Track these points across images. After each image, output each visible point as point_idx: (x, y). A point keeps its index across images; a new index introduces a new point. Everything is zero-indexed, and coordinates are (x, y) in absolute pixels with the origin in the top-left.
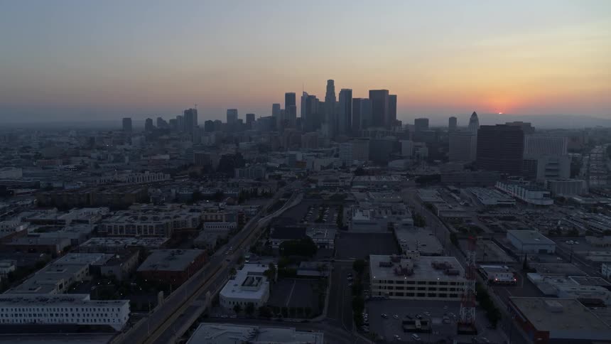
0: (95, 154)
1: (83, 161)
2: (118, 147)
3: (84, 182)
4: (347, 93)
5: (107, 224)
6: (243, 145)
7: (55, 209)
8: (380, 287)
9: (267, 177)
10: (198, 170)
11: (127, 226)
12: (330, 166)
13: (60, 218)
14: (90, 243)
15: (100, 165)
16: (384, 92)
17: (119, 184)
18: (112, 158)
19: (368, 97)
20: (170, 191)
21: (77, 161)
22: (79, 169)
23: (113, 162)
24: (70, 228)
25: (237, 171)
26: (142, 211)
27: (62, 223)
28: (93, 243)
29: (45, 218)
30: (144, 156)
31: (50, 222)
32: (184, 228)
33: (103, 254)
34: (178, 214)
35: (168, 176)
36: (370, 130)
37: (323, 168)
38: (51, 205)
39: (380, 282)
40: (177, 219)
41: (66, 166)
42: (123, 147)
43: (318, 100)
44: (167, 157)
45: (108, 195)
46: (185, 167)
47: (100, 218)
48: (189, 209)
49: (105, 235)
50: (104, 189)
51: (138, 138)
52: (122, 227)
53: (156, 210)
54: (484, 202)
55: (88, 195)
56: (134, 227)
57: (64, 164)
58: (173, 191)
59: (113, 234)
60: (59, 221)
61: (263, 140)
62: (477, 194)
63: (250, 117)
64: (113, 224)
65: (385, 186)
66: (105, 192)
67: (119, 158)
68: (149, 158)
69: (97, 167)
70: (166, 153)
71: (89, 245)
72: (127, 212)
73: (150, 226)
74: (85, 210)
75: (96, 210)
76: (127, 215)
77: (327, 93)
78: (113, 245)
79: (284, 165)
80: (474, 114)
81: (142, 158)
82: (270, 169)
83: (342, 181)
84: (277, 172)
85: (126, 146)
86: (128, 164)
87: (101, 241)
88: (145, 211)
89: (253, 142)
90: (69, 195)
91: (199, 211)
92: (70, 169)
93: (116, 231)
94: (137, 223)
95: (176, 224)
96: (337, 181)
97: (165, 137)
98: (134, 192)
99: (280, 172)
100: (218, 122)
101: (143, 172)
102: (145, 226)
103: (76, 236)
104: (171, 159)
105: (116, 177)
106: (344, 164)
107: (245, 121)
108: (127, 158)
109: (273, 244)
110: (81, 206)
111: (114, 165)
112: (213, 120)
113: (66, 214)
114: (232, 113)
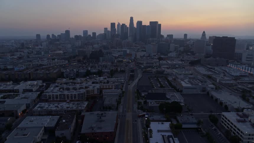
0: (26, 51)
1: (21, 54)
2: (36, 47)
3: (24, 65)
4: (139, 23)
5: (47, 94)
6: (96, 46)
7: (11, 82)
8: (249, 139)
9: (116, 61)
10: (81, 58)
11: (60, 95)
12: (144, 56)
13: (15, 88)
14: (39, 107)
15: (30, 56)
16: (156, 22)
17: (44, 67)
18: (35, 53)
19: (149, 25)
20: (73, 70)
21: (18, 55)
22: (20, 58)
23: (36, 54)
24: (24, 96)
25: (101, 58)
26: (64, 83)
27: (17, 91)
28: (41, 108)
29: (6, 89)
30: (51, 52)
31: (10, 91)
32: (92, 94)
33: (51, 117)
34: (87, 85)
35: (67, 62)
36: (150, 39)
37: (141, 57)
38: (9, 80)
39: (250, 135)
40: (88, 89)
41: (12, 57)
42: (38, 47)
43: (126, 26)
44: (61, 52)
45: (40, 73)
46: (74, 57)
47: (38, 87)
48: (91, 82)
49: (47, 101)
50: (37, 70)
51: (45, 43)
52: (57, 95)
53: (72, 83)
54: (232, 74)
55: (30, 73)
56: (64, 95)
57: (11, 56)
58: (75, 70)
59: (52, 100)
60: (15, 90)
61: (104, 44)
62: (226, 70)
63: (94, 34)
64: (51, 94)
65: (177, 66)
66: (39, 72)
67: (39, 53)
68: (53, 53)
69: (28, 57)
70: (60, 50)
71: (39, 109)
72: (56, 84)
73: (74, 95)
74: (29, 82)
75: (35, 83)
76: (57, 86)
77: (130, 23)
78: (55, 108)
79: (120, 56)
80: (204, 32)
81: (50, 52)
82: (116, 58)
83: (155, 63)
84: (120, 59)
85: (40, 47)
86: (44, 55)
87: (45, 105)
88: (66, 83)
89: (99, 45)
90: (19, 74)
91: (97, 83)
92: (15, 58)
93: (53, 98)
94: (66, 93)
95: (88, 92)
96: (153, 63)
97: (58, 43)
98: (55, 72)
99: (122, 59)
100: (80, 36)
101: (54, 59)
102: (71, 94)
103: (29, 101)
104: (64, 53)
105: (40, 62)
106: (149, 55)
107: (92, 36)
108: (43, 53)
109: (150, 103)
110: (26, 80)
111: (36, 56)
112: (78, 35)
113: (19, 86)
114: (85, 32)
